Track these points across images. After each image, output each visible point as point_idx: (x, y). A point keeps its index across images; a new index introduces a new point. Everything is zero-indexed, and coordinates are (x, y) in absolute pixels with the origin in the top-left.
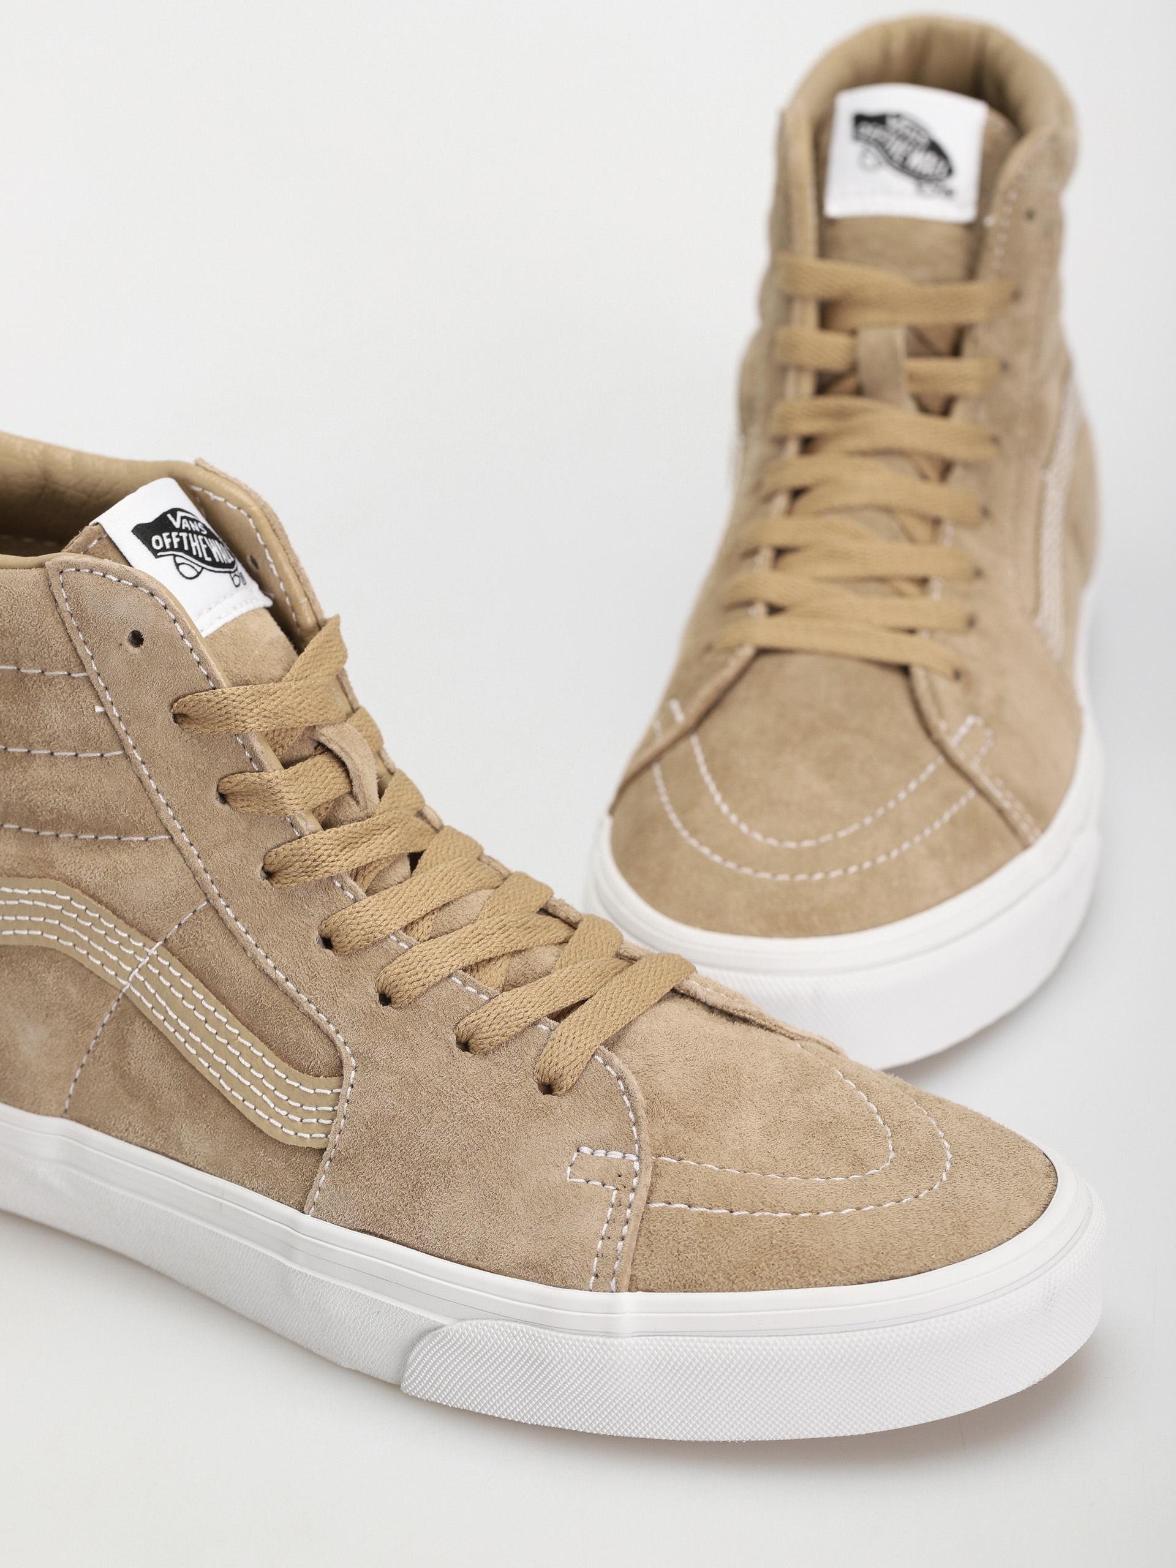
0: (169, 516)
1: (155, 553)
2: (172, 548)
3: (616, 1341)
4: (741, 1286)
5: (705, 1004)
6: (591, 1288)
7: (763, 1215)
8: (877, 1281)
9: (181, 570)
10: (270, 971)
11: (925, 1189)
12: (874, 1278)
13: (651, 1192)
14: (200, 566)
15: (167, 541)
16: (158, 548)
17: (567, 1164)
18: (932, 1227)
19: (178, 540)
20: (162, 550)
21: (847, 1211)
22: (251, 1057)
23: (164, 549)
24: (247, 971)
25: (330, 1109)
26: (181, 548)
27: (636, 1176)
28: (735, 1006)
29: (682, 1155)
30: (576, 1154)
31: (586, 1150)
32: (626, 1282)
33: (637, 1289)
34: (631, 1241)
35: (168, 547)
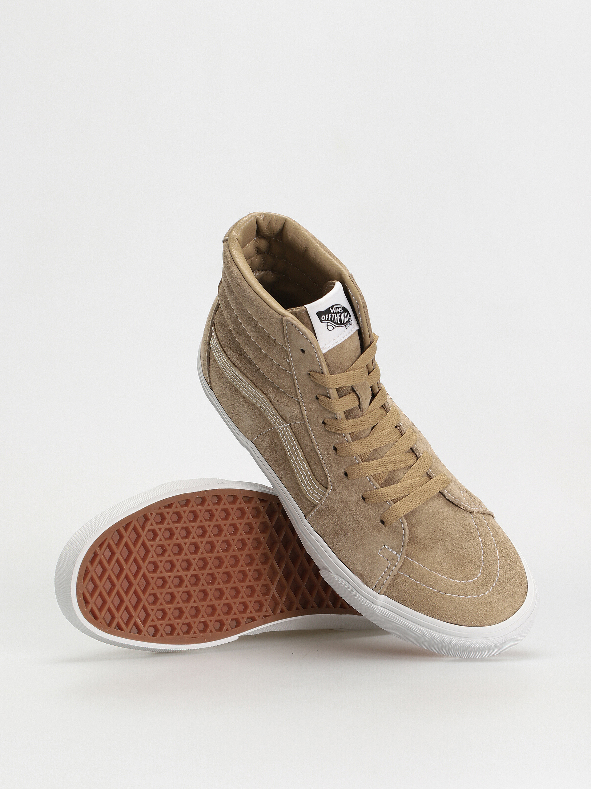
0: (330, 308)
1: (321, 321)
2: (328, 320)
3: (375, 606)
4: (414, 609)
5: (446, 499)
6: (373, 588)
7: (429, 589)
8: (453, 624)
9: (328, 328)
10: (317, 450)
11: (482, 593)
12: (452, 623)
13: (400, 568)
14: (334, 325)
15: (327, 317)
16: (323, 320)
17: (380, 549)
18: (477, 611)
19: (331, 317)
20: (324, 321)
21: (455, 596)
22: (304, 468)
23: (325, 320)
24: (310, 445)
25: (321, 496)
26: (331, 320)
27: (398, 562)
28: (456, 501)
29: (414, 559)
30: (384, 546)
31: (387, 547)
32: (383, 592)
33: (386, 595)
34: (389, 582)
35: (326, 319)
